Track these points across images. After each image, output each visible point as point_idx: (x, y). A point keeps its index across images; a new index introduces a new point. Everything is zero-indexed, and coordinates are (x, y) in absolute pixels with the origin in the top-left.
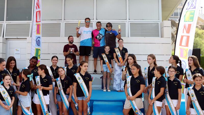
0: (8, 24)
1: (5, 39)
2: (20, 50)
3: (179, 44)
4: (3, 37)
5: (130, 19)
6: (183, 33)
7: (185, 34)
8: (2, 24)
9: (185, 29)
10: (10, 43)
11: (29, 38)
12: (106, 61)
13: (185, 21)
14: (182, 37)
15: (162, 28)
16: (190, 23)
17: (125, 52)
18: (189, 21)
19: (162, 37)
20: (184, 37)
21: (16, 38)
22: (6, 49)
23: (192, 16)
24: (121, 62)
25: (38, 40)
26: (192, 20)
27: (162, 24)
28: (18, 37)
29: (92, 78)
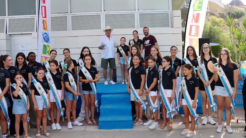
0: (10, 19)
1: (9, 35)
2: (25, 47)
3: (189, 34)
4: (6, 33)
5: (139, 9)
6: (192, 22)
7: (194, 23)
8: (4, 19)
9: (193, 18)
10: (14, 39)
11: (34, 34)
13: (194, 11)
14: (191, 26)
15: (172, 18)
16: (198, 12)
17: (141, 44)
18: (197, 11)
19: (172, 27)
20: (193, 26)
21: (21, 33)
22: (11, 46)
23: (201, 5)
25: (45, 36)
26: (200, 9)
27: (172, 14)
28: (23, 33)
29: (101, 71)
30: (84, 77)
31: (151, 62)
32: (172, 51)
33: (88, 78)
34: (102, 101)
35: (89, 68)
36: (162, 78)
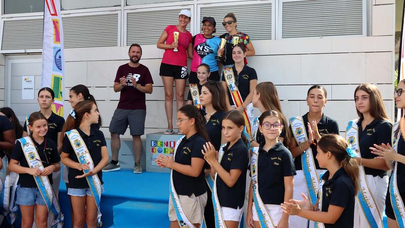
0: (7, 22)
2: (33, 81)
10: (12, 64)
12: (196, 103)
17: (249, 79)
21: (24, 52)
24: (237, 105)
28: (28, 51)
29: (172, 143)
30: (73, 156)
31: (230, 128)
32: (311, 100)
33: (82, 159)
34: (114, 218)
35: (88, 133)
36: (256, 173)
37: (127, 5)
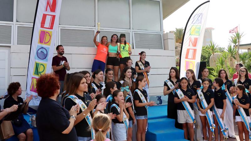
13: (190, 35)
26: (198, 34)
37: (59, 24)
